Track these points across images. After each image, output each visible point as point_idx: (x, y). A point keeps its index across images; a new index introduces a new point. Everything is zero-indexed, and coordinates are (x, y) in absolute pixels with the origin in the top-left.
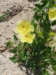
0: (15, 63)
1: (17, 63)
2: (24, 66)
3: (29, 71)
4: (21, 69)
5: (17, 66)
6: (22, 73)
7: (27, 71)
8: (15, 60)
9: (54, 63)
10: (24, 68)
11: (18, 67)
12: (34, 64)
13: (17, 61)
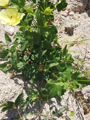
1: (8, 74)
3: (29, 85)
4: (16, 82)
5: (9, 78)
8: (6, 69)
10: (21, 81)
12: (34, 71)
13: (9, 71)
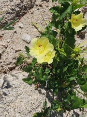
0: (31, 85)
1: (33, 85)
2: (43, 88)
3: (50, 93)
4: (40, 92)
5: (34, 89)
6: (41, 98)
7: (48, 93)
8: (31, 81)
9: (83, 82)
10: (43, 91)
11: (36, 89)
12: (57, 86)
13: (34, 83)
